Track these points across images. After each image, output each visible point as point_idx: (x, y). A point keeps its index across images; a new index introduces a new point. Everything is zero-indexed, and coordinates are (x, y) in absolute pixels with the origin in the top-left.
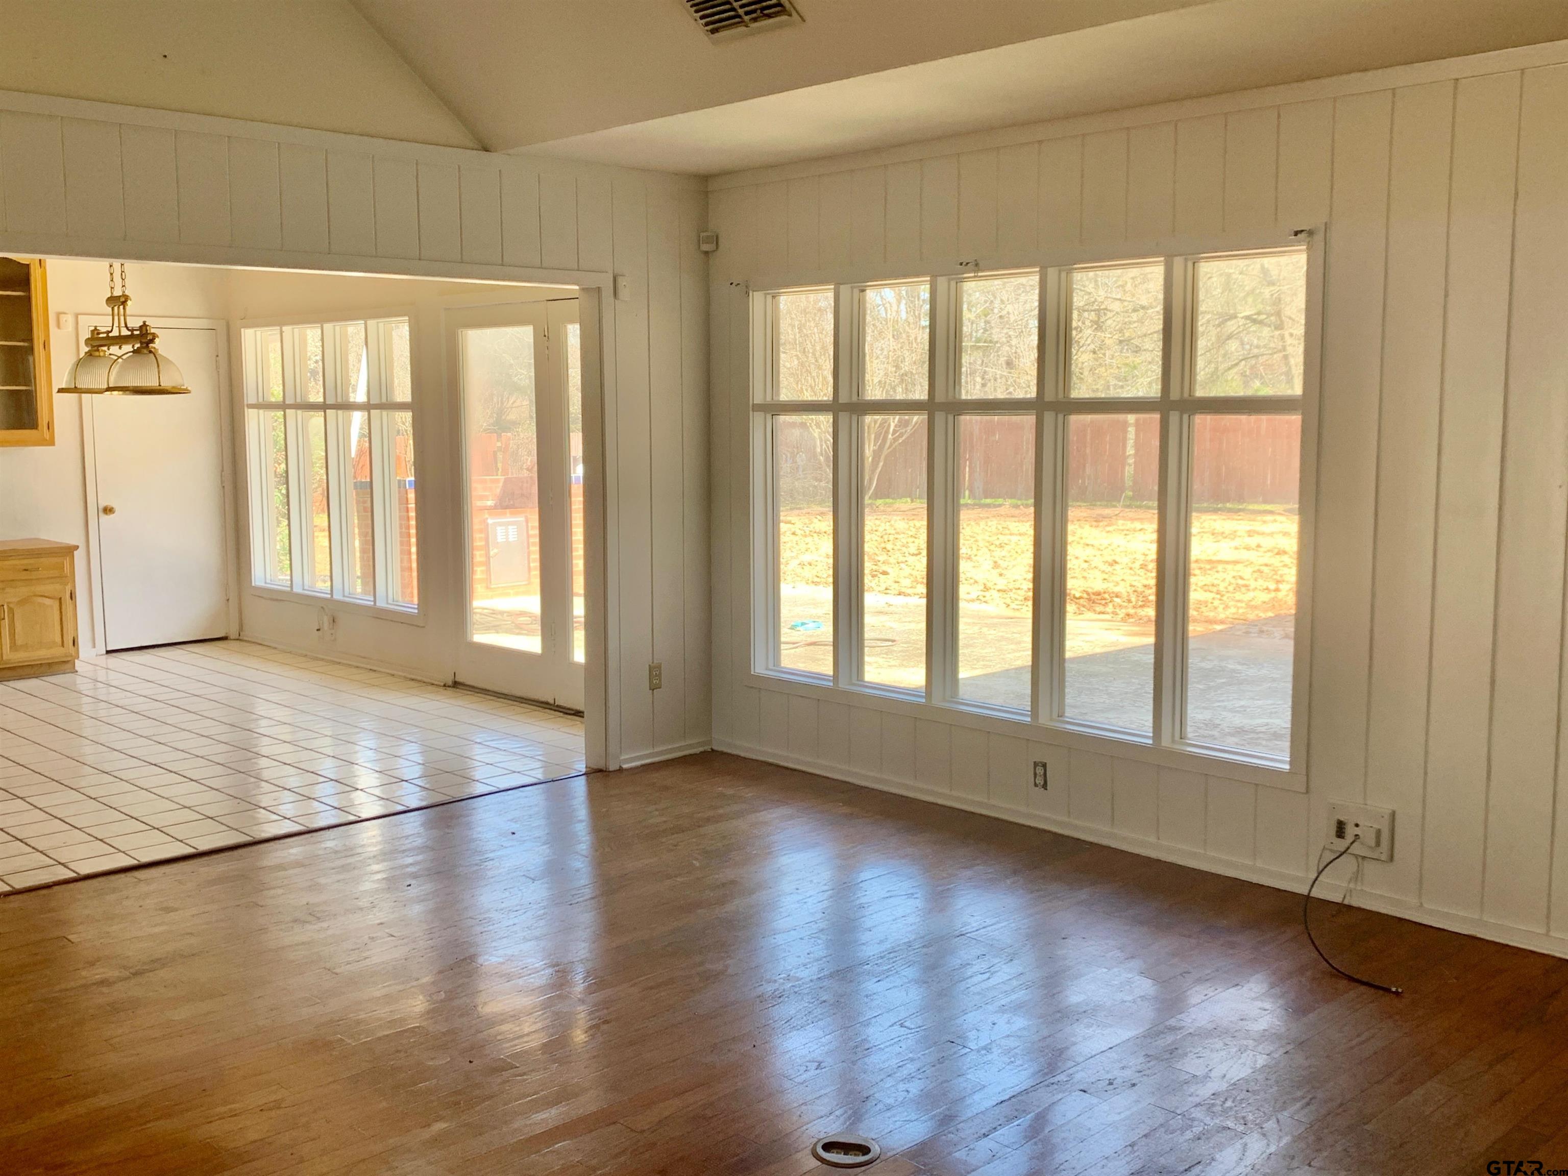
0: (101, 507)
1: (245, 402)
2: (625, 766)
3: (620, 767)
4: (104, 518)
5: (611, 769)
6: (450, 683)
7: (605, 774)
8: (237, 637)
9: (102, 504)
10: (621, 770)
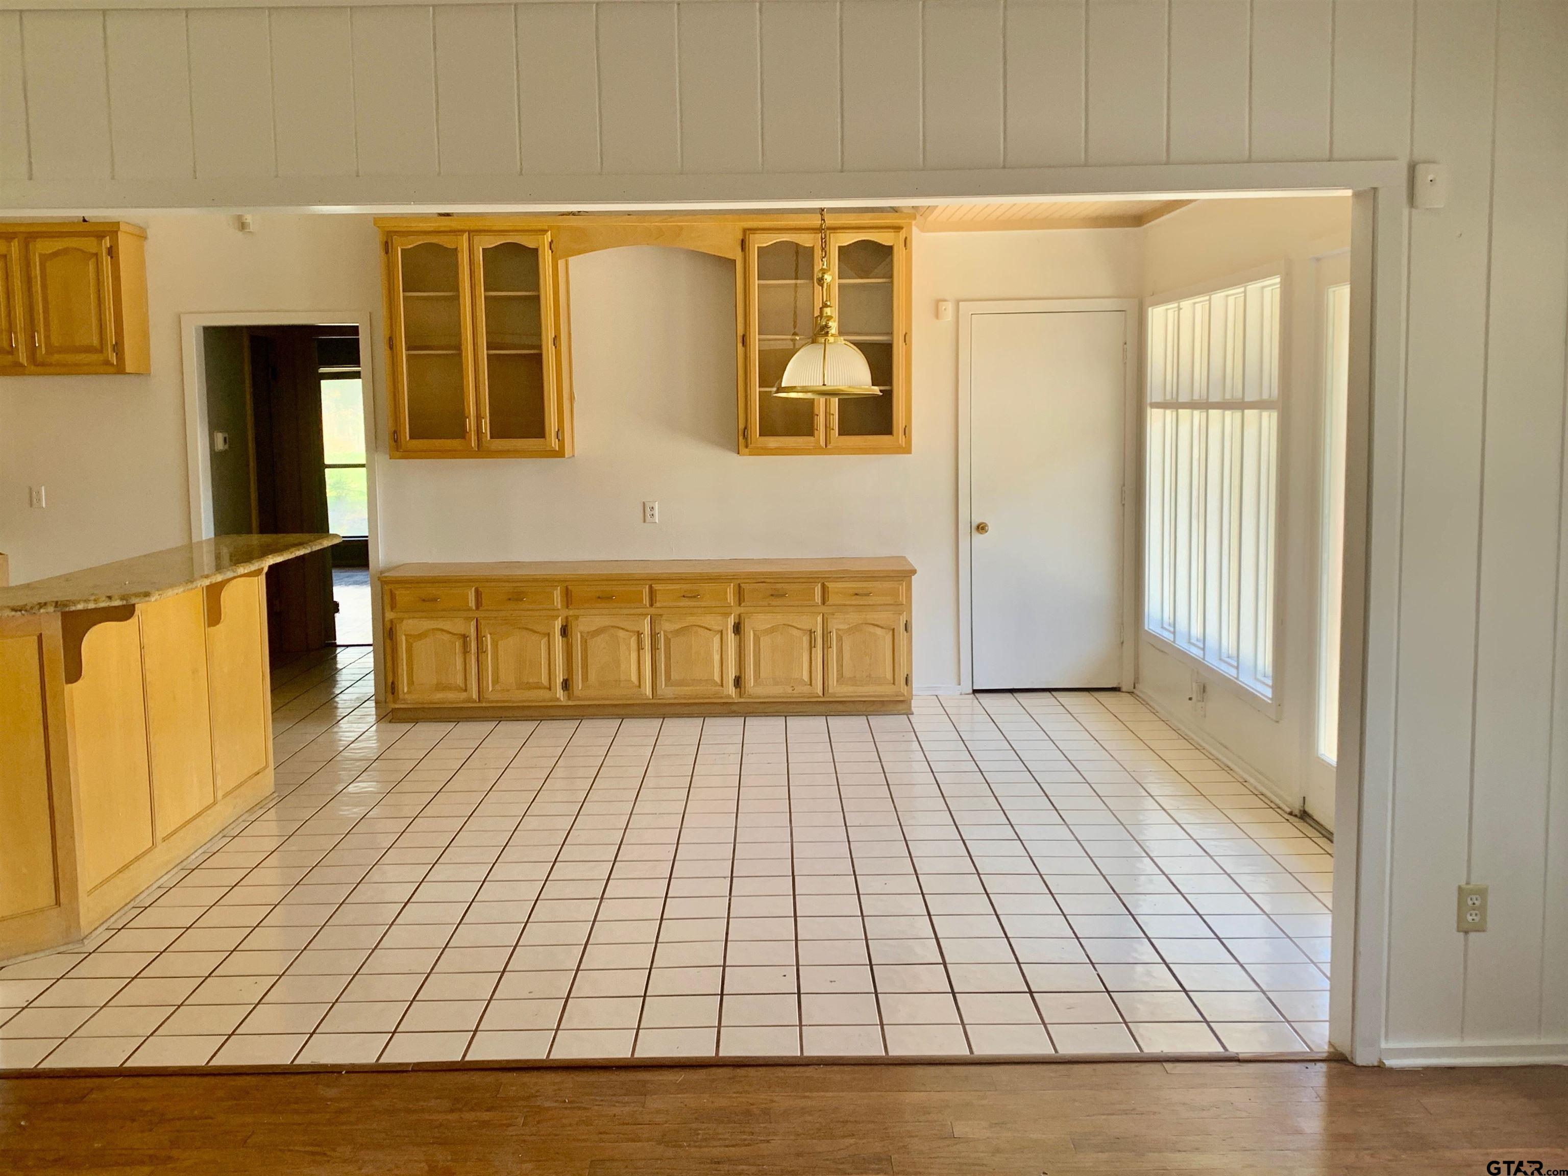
0: (974, 525)
1: (1148, 401)
2: (1389, 1063)
3: (1381, 1061)
4: (977, 537)
5: (1360, 1061)
6: (1296, 812)
7: (1347, 1068)
8: (1132, 689)
9: (976, 521)
10: (1380, 1069)
